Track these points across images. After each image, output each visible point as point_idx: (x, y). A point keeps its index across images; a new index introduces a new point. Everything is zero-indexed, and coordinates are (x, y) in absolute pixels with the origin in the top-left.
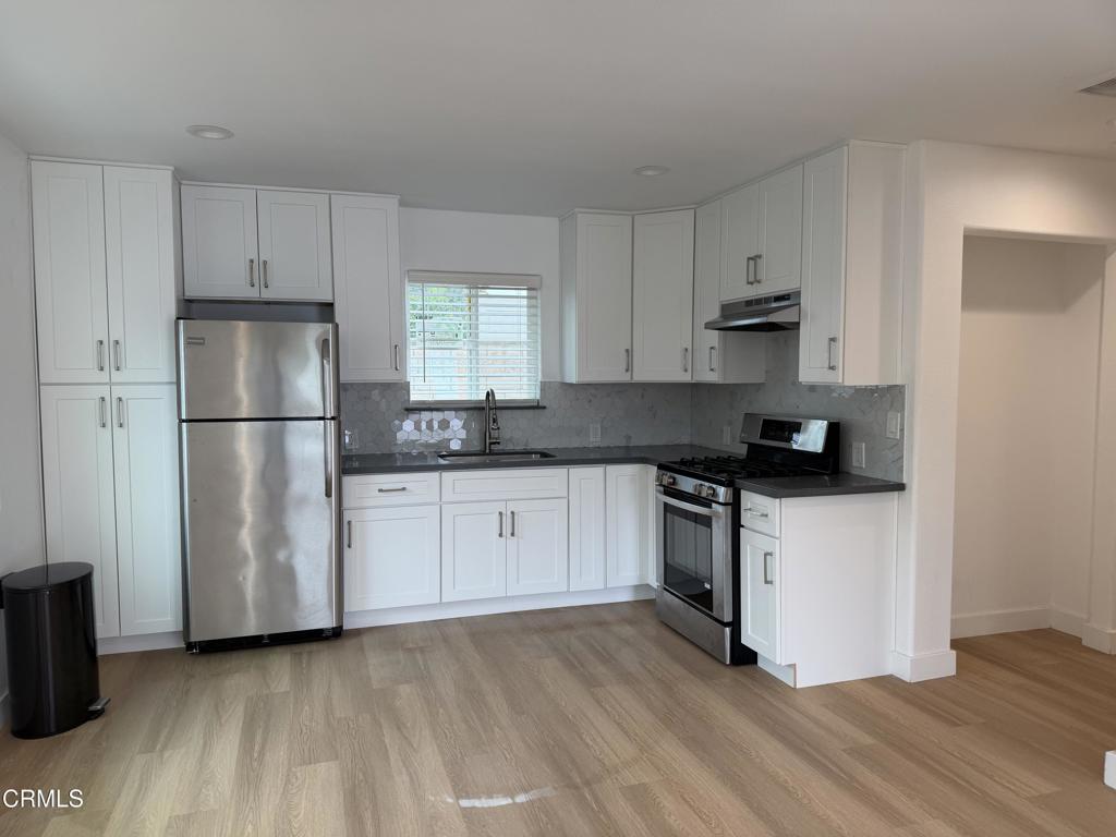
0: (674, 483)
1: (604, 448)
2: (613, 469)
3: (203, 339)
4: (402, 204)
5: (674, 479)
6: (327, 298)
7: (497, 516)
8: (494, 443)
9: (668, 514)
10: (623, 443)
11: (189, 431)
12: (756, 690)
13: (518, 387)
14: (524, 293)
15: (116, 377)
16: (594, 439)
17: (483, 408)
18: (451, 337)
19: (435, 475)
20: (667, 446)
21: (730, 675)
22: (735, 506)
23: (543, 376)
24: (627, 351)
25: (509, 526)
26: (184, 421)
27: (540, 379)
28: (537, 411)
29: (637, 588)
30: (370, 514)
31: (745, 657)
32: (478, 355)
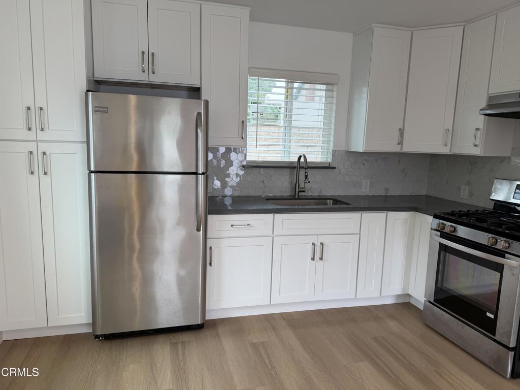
0: (455, 230)
1: (370, 196)
3: (107, 108)
5: (455, 228)
7: (310, 246)
8: (301, 191)
10: (382, 193)
14: (324, 87)
15: (41, 136)
16: (365, 189)
17: (295, 167)
19: (270, 216)
20: (411, 196)
23: (335, 145)
24: (400, 129)
25: (318, 253)
26: (92, 172)
27: (331, 148)
30: (225, 242)
32: (291, 130)
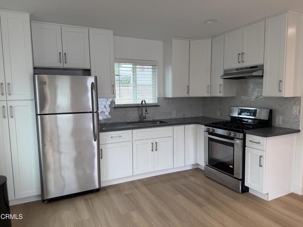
2: (187, 126)
5: (214, 130)
6: (88, 67)
9: (210, 141)
10: (183, 117)
13: (150, 100)
14: (151, 67)
15: (9, 98)
16: (174, 116)
18: (127, 82)
19: (130, 131)
21: (241, 196)
22: (244, 140)
26: (39, 115)
27: (157, 96)
28: (156, 107)
29: (193, 165)
30: (108, 146)
31: (245, 190)
32: (136, 88)
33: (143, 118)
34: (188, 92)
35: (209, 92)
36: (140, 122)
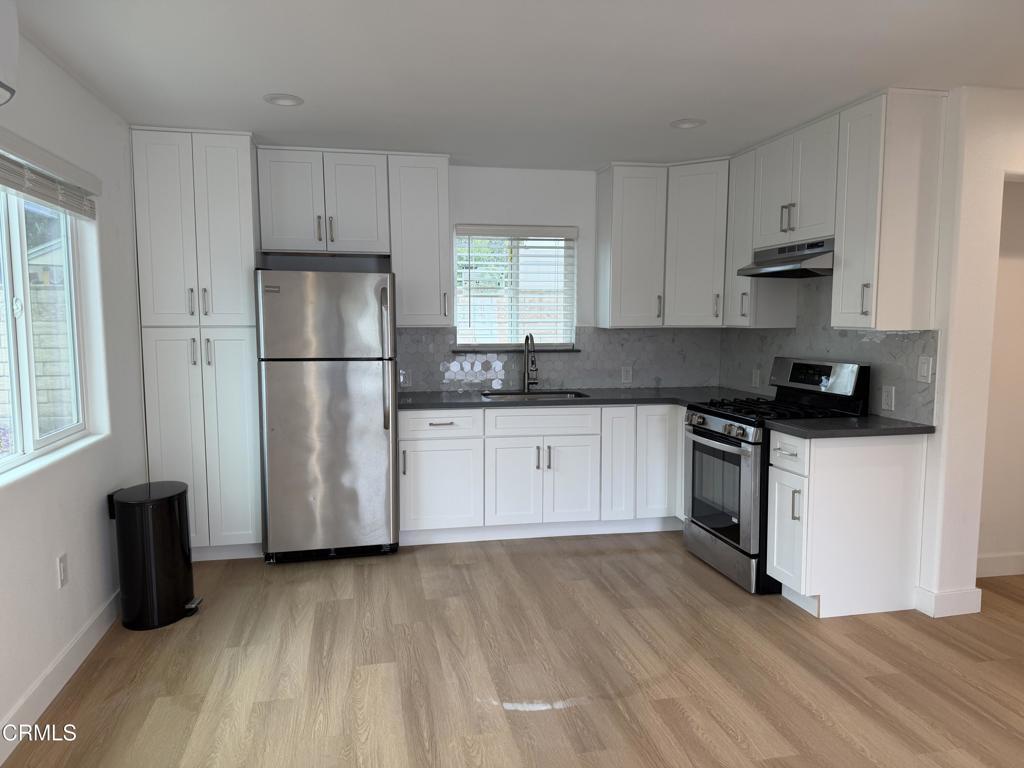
0: (704, 421)
1: (634, 389)
2: (644, 409)
3: (279, 287)
4: (452, 162)
5: (704, 419)
6: (384, 251)
7: (535, 450)
8: (532, 383)
9: (697, 453)
10: (653, 385)
11: (267, 369)
12: (781, 619)
13: (554, 331)
14: (562, 244)
15: (205, 320)
16: (626, 381)
17: (522, 352)
18: (494, 285)
19: (479, 412)
20: (695, 388)
21: (755, 603)
22: (765, 446)
23: (578, 321)
24: (659, 297)
25: (545, 459)
26: (263, 360)
27: (575, 324)
28: (572, 354)
29: (665, 520)
30: (422, 445)
31: (769, 587)
32: (518, 302)
33: (529, 384)
34: (661, 314)
35: (721, 315)
36: (521, 393)
